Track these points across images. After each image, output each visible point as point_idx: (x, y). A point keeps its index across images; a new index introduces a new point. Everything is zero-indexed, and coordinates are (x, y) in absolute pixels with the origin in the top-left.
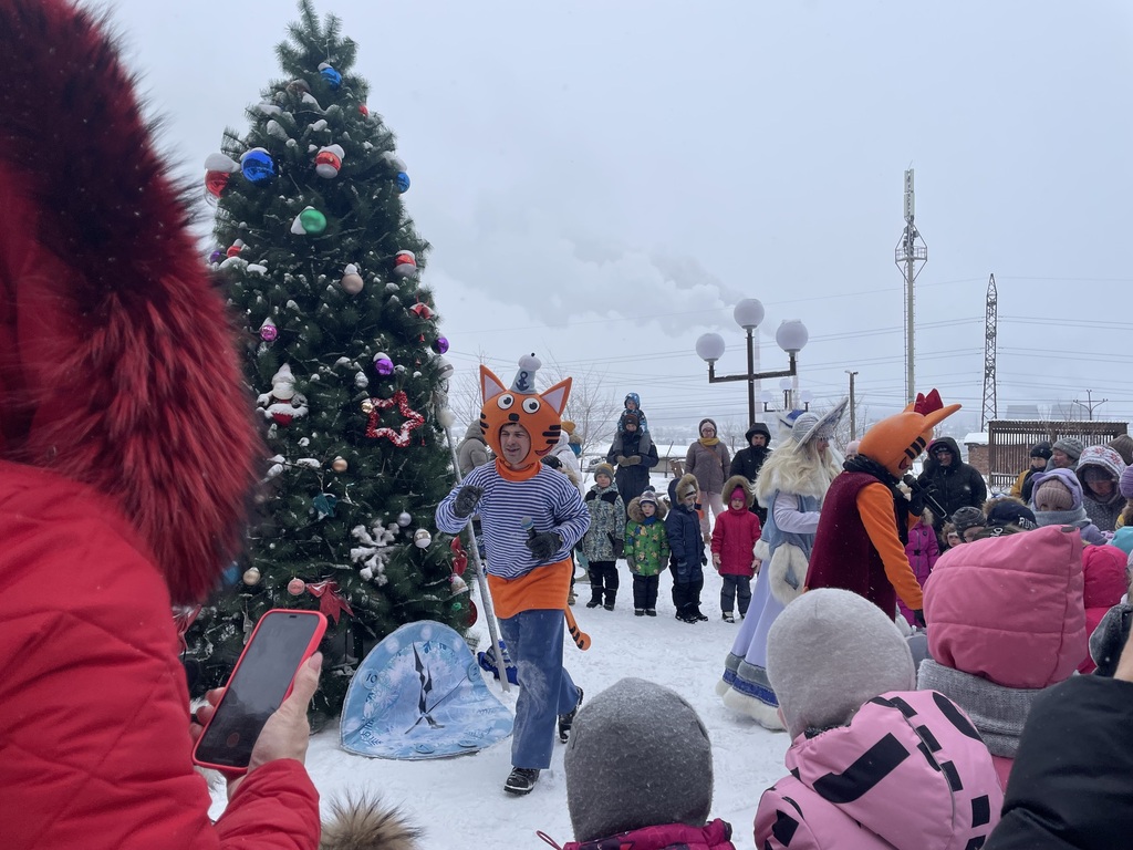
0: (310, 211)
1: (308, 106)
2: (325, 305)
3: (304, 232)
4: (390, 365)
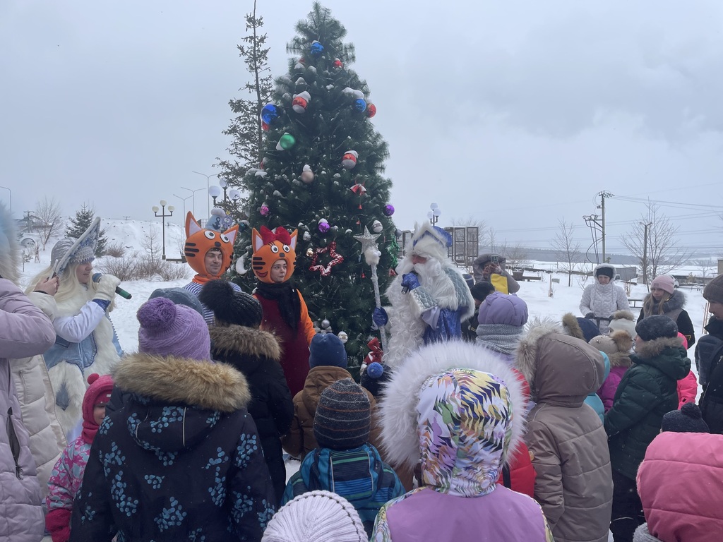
0: (287, 136)
2: (292, 192)
3: (282, 149)
4: (328, 226)
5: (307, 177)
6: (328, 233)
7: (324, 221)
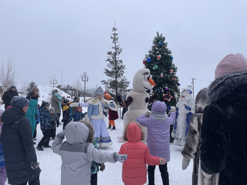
0: (156, 66)
1: (156, 49)
2: (158, 80)
3: (155, 69)
4: (168, 88)
5: (162, 76)
6: (168, 91)
7: (166, 87)
